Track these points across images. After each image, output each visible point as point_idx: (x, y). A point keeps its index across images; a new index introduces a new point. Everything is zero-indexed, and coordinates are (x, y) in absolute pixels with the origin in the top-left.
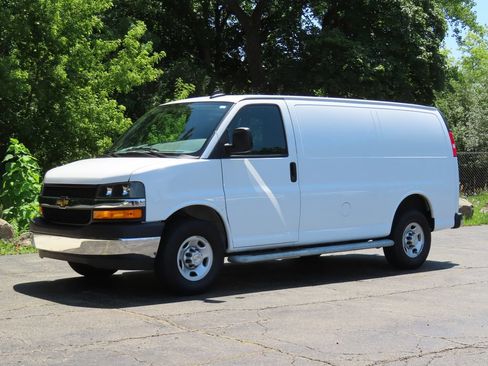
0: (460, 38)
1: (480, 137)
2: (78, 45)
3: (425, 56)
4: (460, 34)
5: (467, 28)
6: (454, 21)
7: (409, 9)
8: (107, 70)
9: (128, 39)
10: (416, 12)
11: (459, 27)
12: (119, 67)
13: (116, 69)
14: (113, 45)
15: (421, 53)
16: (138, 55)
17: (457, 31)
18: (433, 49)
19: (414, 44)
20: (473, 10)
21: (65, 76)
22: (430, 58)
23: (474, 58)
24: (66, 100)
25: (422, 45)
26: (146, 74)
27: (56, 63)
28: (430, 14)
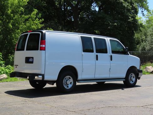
0: (143, 14)
1: (150, 46)
2: (16, 17)
3: (131, 20)
4: (143, 13)
5: (146, 10)
6: (141, 8)
7: (126, 4)
8: (25, 25)
9: (32, 15)
10: (128, 5)
11: (143, 10)
12: (29, 24)
13: (28, 24)
14: (27, 17)
15: (129, 19)
16: (35, 20)
17: (142, 11)
18: (134, 17)
19: (127, 16)
20: (148, 5)
21: (12, 27)
22: (132, 20)
23: (149, 20)
24: (12, 34)
25: (130, 16)
26: (38, 26)
27: (9, 22)
28: (133, 6)
